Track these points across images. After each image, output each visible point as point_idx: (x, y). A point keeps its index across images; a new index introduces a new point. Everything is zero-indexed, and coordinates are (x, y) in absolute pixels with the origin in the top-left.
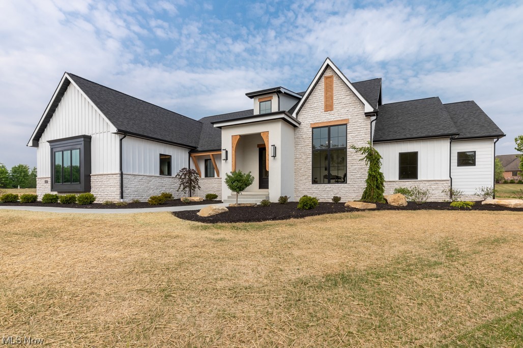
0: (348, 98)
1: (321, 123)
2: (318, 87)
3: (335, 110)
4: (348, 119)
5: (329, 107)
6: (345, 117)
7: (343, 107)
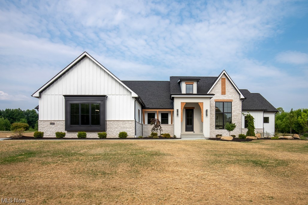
0: (232, 90)
1: (220, 100)
2: (219, 83)
3: (226, 95)
4: (232, 100)
5: (224, 93)
6: (231, 99)
7: (230, 94)
